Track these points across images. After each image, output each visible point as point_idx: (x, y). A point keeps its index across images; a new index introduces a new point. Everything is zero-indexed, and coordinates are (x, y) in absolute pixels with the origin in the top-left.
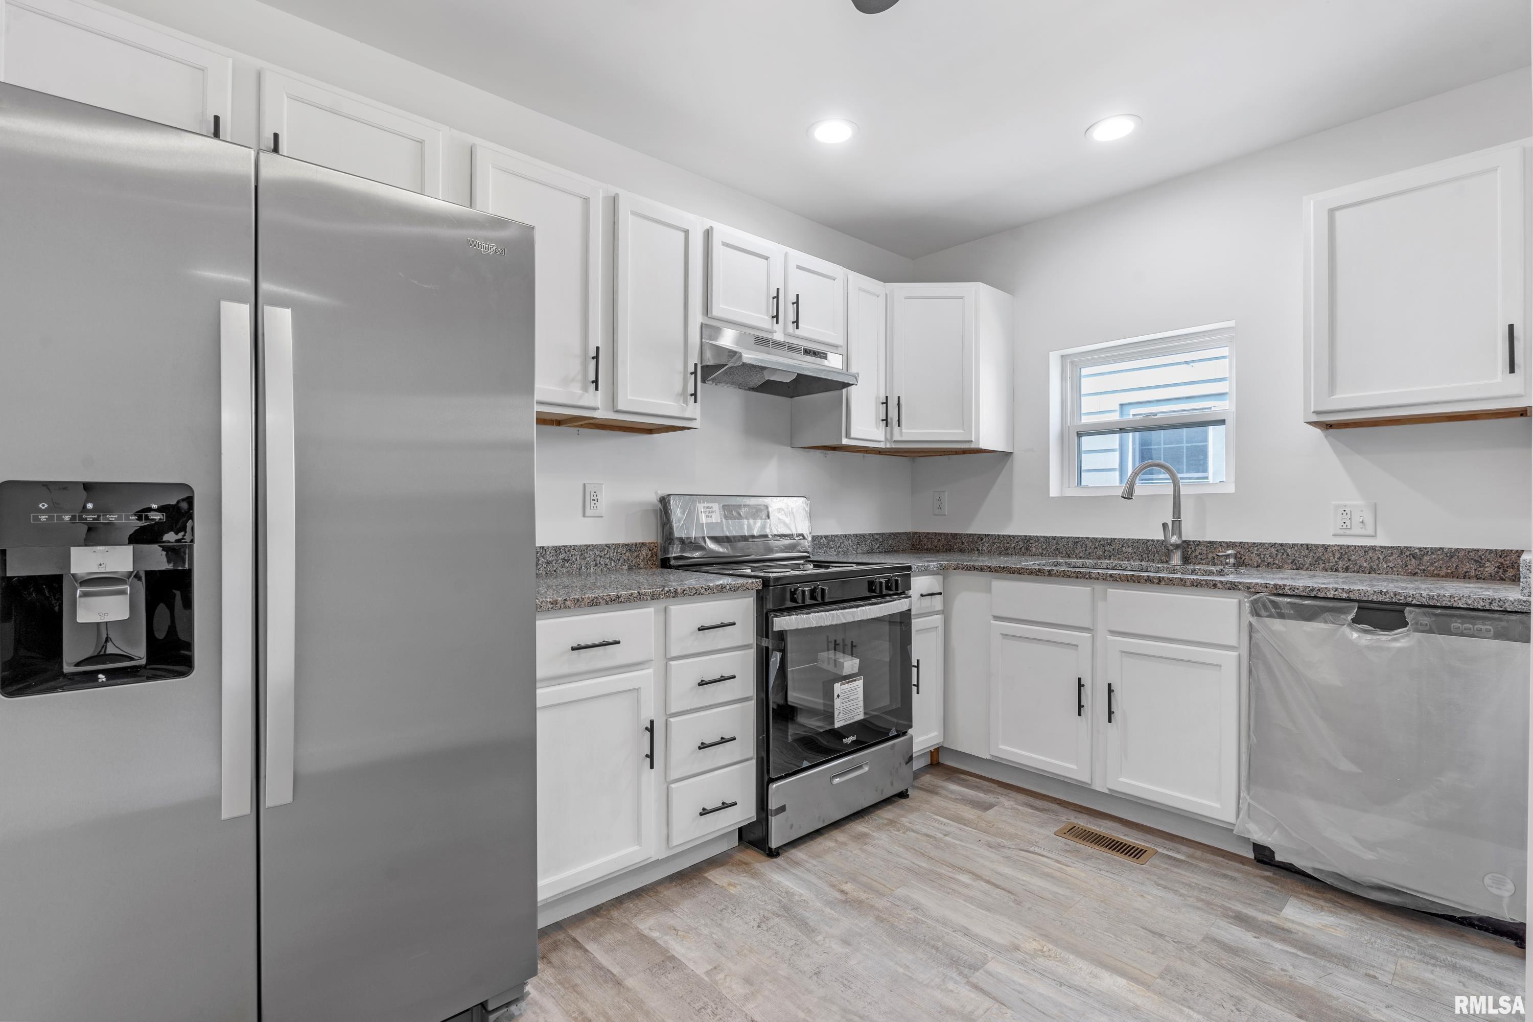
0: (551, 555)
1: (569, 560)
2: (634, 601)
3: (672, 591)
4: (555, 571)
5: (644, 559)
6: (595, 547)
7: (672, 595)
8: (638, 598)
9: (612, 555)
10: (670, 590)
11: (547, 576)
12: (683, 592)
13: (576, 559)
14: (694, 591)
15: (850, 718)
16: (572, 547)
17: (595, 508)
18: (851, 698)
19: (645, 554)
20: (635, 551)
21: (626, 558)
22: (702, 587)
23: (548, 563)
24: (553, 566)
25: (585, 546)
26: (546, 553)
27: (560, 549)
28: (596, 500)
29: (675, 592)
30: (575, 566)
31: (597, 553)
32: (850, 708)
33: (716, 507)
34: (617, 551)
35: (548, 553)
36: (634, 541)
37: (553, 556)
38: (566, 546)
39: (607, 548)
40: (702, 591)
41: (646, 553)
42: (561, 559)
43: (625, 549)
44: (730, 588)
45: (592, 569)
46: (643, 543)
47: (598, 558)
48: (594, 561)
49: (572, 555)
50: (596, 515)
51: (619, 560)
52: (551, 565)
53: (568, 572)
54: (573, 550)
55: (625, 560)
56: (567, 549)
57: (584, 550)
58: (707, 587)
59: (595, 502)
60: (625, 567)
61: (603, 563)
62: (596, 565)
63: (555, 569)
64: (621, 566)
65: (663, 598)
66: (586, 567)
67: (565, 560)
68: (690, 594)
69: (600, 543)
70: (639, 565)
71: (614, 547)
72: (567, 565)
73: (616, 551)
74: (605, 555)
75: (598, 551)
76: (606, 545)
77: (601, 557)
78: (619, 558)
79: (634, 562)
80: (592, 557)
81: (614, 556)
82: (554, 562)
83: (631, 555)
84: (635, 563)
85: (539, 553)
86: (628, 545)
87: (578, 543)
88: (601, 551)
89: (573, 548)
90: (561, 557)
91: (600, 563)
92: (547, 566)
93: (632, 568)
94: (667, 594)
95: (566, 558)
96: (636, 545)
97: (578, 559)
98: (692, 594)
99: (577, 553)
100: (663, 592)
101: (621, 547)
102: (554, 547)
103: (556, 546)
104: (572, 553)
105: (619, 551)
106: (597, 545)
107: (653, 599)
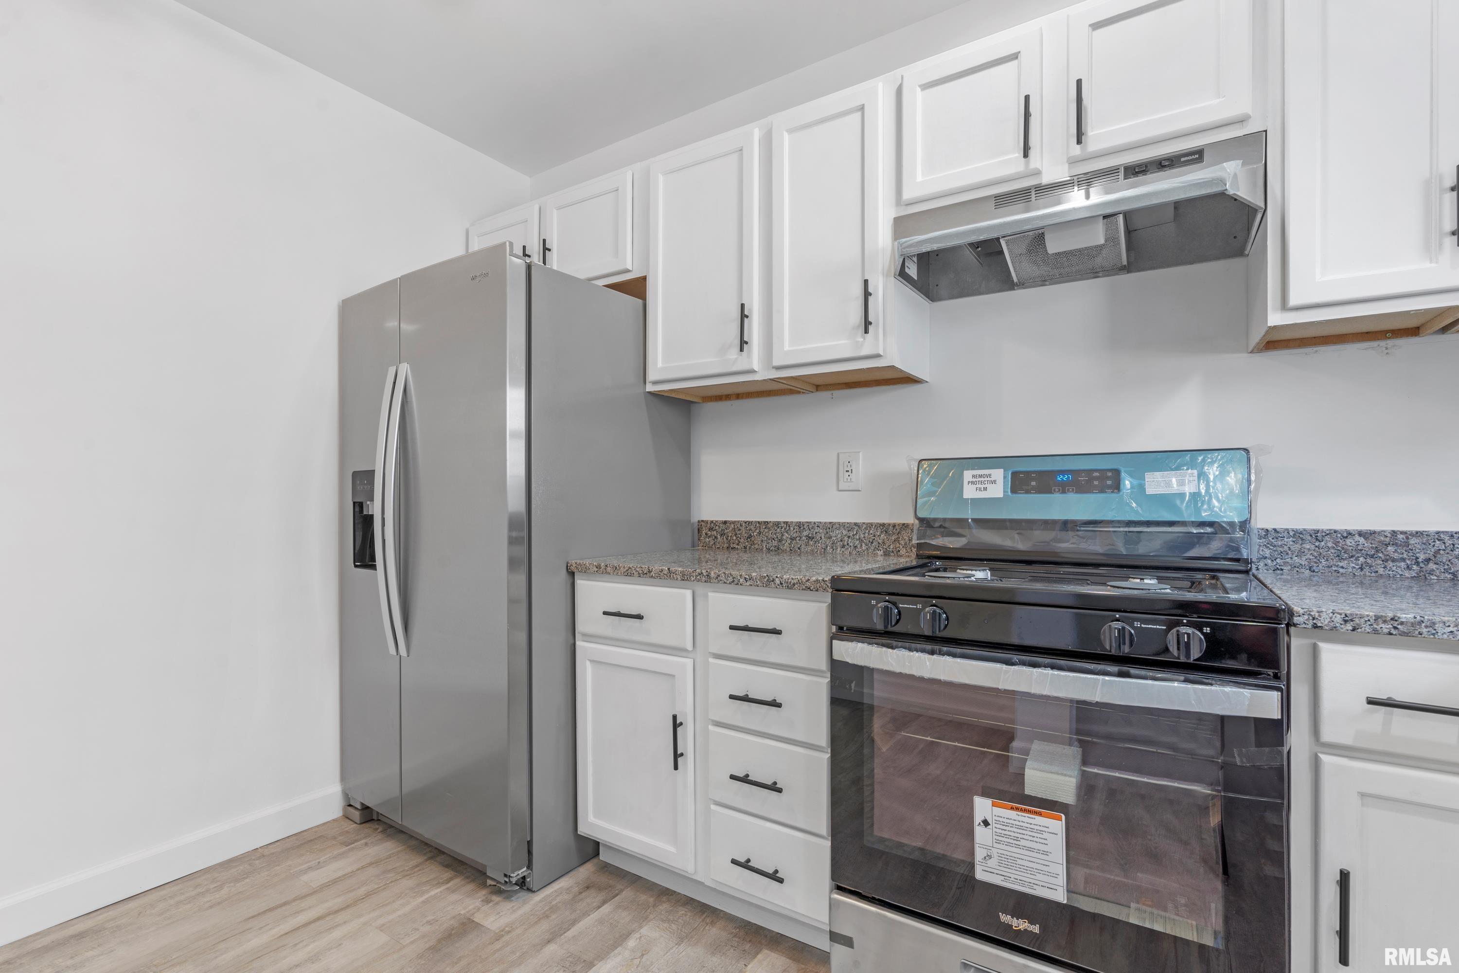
0: (795, 531)
1: (813, 538)
2: (664, 579)
3: (705, 574)
4: (799, 549)
5: (905, 544)
6: (842, 525)
7: (704, 578)
8: (668, 575)
9: (862, 536)
10: (702, 573)
11: (791, 553)
12: (717, 578)
13: (821, 537)
14: (731, 579)
15: (1031, 885)
16: (817, 523)
17: (849, 480)
18: (1023, 843)
19: (907, 538)
20: (894, 533)
21: (880, 541)
22: (741, 576)
23: (792, 539)
24: (797, 543)
25: (830, 523)
26: (789, 529)
27: (803, 525)
28: (850, 471)
29: (708, 576)
30: (819, 545)
31: (845, 532)
32: (1019, 862)
33: (998, 474)
34: (869, 532)
35: (792, 529)
36: (892, 521)
37: (796, 532)
38: (810, 522)
39: (856, 528)
40: (741, 580)
41: (909, 537)
42: (805, 536)
43: (879, 530)
44: (781, 584)
45: (839, 549)
46: (904, 524)
47: (846, 539)
48: (841, 541)
49: (816, 533)
50: (851, 489)
51: (872, 543)
52: (795, 541)
53: (812, 551)
54: (818, 527)
55: (879, 543)
56: (810, 525)
57: (829, 528)
58: (747, 577)
59: (849, 473)
60: (880, 553)
61: (851, 544)
62: (843, 546)
63: (799, 546)
64: (874, 550)
65: (694, 580)
66: (832, 547)
67: (810, 538)
68: (726, 581)
69: (848, 522)
70: (899, 551)
71: (865, 526)
72: (811, 543)
73: (867, 531)
74: (853, 535)
75: (845, 530)
76: (856, 524)
77: (849, 537)
78: (871, 540)
79: (891, 547)
80: (839, 536)
81: (865, 537)
82: (798, 539)
83: (887, 538)
84: (893, 548)
85: (783, 528)
86: (883, 525)
87: (823, 520)
88: (849, 531)
89: (818, 525)
90: (805, 533)
91: (848, 544)
92: (791, 542)
93: (889, 555)
94: (699, 577)
95: (810, 535)
96: (894, 526)
97: (823, 537)
98: (728, 582)
99: (821, 530)
100: (694, 574)
101: (873, 527)
102: (797, 522)
103: (800, 522)
104: (816, 531)
105: (871, 532)
106: (845, 523)
107: (684, 580)
